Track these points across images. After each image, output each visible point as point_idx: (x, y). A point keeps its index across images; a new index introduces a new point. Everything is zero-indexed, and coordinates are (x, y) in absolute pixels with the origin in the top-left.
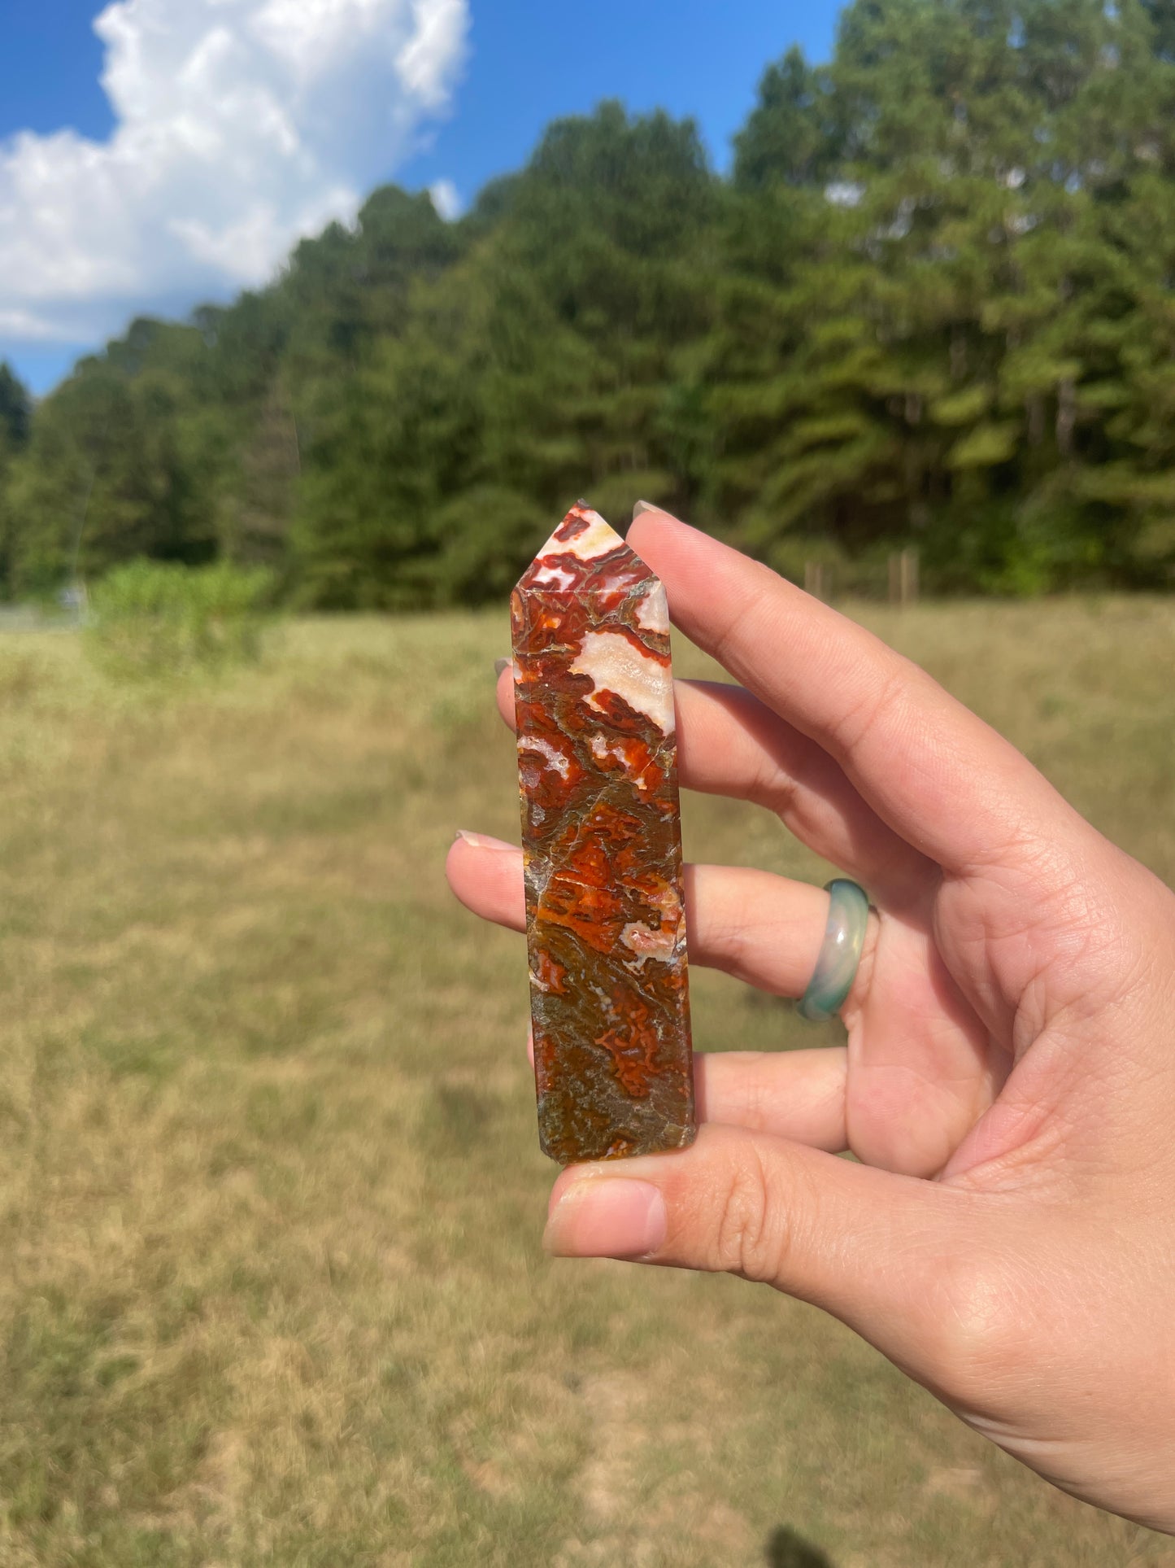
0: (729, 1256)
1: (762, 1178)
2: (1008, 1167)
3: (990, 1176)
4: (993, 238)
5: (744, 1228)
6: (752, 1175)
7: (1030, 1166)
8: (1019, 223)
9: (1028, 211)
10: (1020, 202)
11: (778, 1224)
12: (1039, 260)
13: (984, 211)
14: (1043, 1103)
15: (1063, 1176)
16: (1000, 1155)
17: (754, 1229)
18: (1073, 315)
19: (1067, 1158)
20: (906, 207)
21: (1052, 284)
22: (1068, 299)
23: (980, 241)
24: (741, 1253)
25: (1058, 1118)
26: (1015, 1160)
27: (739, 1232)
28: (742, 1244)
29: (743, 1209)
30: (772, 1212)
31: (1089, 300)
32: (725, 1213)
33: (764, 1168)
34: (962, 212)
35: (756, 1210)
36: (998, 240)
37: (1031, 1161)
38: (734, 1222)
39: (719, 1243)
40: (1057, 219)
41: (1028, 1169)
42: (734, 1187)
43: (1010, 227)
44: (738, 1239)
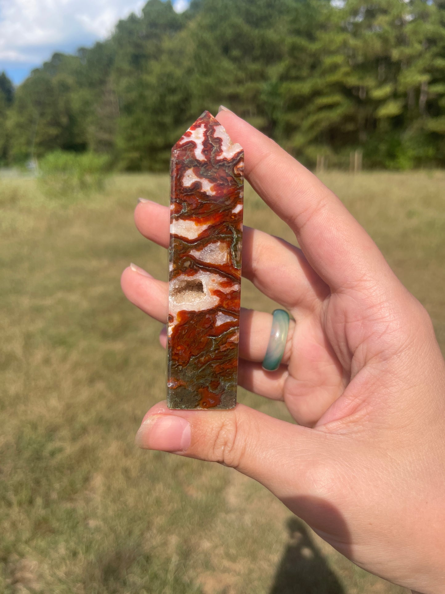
0: (218, 455)
1: (236, 423)
2: (343, 424)
3: (335, 427)
4: (397, 23)
5: (225, 444)
6: (231, 422)
8: (408, 17)
9: (411, 13)
10: (409, 8)
11: (240, 443)
12: (415, 32)
13: (394, 12)
14: (361, 398)
15: (366, 429)
16: (341, 419)
17: (230, 445)
18: (428, 55)
19: (369, 421)
20: (363, 9)
21: (420, 42)
22: (426, 49)
23: (392, 24)
24: (223, 454)
25: (367, 404)
26: (347, 421)
27: (223, 445)
28: (224, 451)
29: (225, 436)
30: (238, 438)
31: (434, 49)
32: (217, 437)
33: (237, 419)
34: (385, 12)
35: (231, 437)
36: (399, 24)
37: (354, 422)
38: (221, 440)
39: (213, 449)
40: (423, 16)
41: (352, 425)
42: (222, 426)
43: (404, 18)
44: (223, 448)
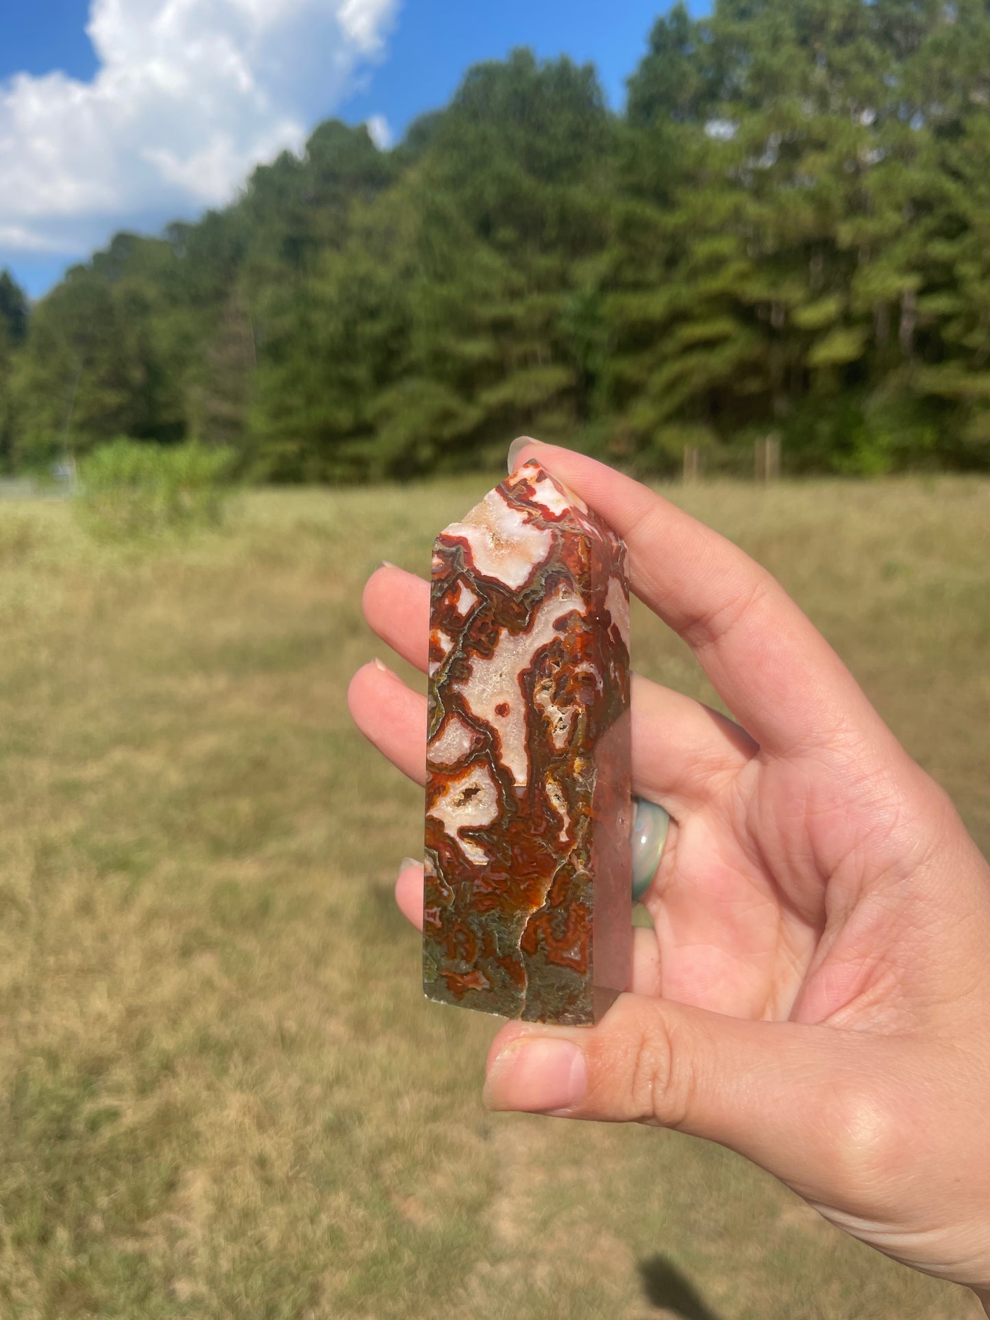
0: (641, 1104)
1: (666, 1034)
4: (848, 168)
5: (655, 1077)
6: (657, 1031)
7: (876, 1007)
8: (870, 156)
9: (877, 146)
10: (871, 138)
11: (683, 1072)
12: (887, 188)
13: (841, 145)
14: (873, 954)
15: (904, 1012)
17: (663, 1077)
18: (915, 235)
19: (904, 996)
20: (774, 141)
21: (898, 208)
22: (911, 221)
23: (837, 171)
24: (653, 1099)
27: (650, 1080)
28: (653, 1091)
29: (652, 1060)
30: (677, 1060)
31: (929, 222)
32: (637, 1065)
33: (667, 1026)
34: (821, 146)
35: (664, 1061)
36: (852, 170)
37: (875, 1002)
38: (646, 1070)
39: (633, 1092)
40: (903, 153)
41: (874, 1010)
42: (643, 1043)
43: (863, 159)
44: (650, 1086)
